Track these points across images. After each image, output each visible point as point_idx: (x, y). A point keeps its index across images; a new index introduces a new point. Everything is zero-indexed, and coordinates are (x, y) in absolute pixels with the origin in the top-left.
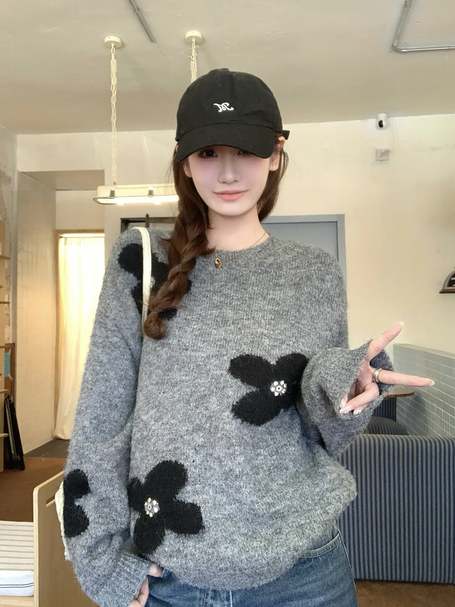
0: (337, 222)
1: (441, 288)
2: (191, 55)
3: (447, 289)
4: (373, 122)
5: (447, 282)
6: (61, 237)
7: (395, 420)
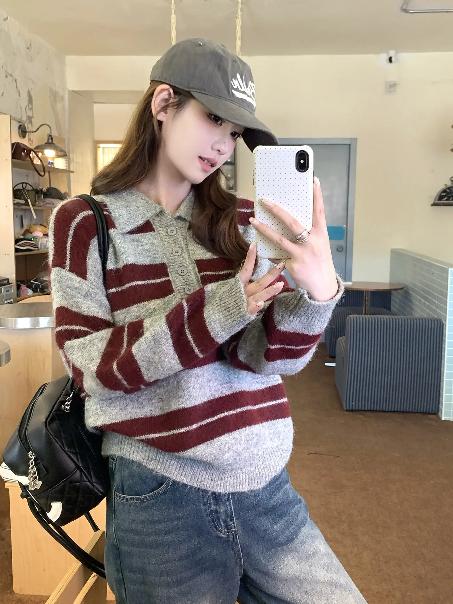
0: (350, 145)
1: (432, 202)
2: (237, 14)
3: (437, 203)
4: (384, 57)
5: (438, 197)
6: (99, 147)
7: (390, 310)
